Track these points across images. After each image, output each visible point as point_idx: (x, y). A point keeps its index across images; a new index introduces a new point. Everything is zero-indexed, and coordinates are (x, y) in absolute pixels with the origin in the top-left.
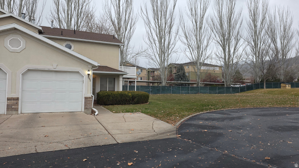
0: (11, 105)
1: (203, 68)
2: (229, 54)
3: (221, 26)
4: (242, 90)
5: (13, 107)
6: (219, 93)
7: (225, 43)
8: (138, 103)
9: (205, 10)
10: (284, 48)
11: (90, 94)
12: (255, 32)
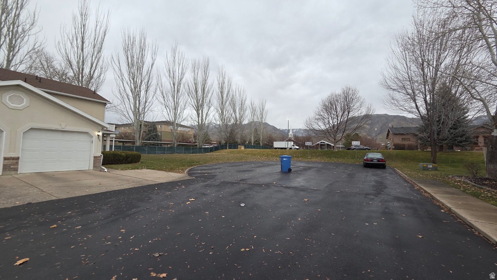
0: (10, 165)
1: (179, 129)
2: (202, 119)
3: (197, 92)
4: (211, 150)
5: (12, 167)
6: (193, 153)
7: (199, 108)
8: (131, 162)
9: (183, 74)
10: (241, 117)
11: (99, 154)
12: (222, 103)
